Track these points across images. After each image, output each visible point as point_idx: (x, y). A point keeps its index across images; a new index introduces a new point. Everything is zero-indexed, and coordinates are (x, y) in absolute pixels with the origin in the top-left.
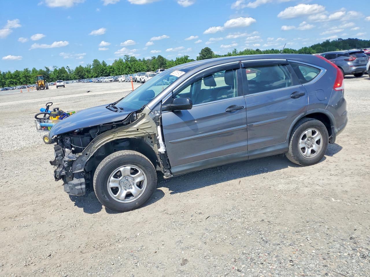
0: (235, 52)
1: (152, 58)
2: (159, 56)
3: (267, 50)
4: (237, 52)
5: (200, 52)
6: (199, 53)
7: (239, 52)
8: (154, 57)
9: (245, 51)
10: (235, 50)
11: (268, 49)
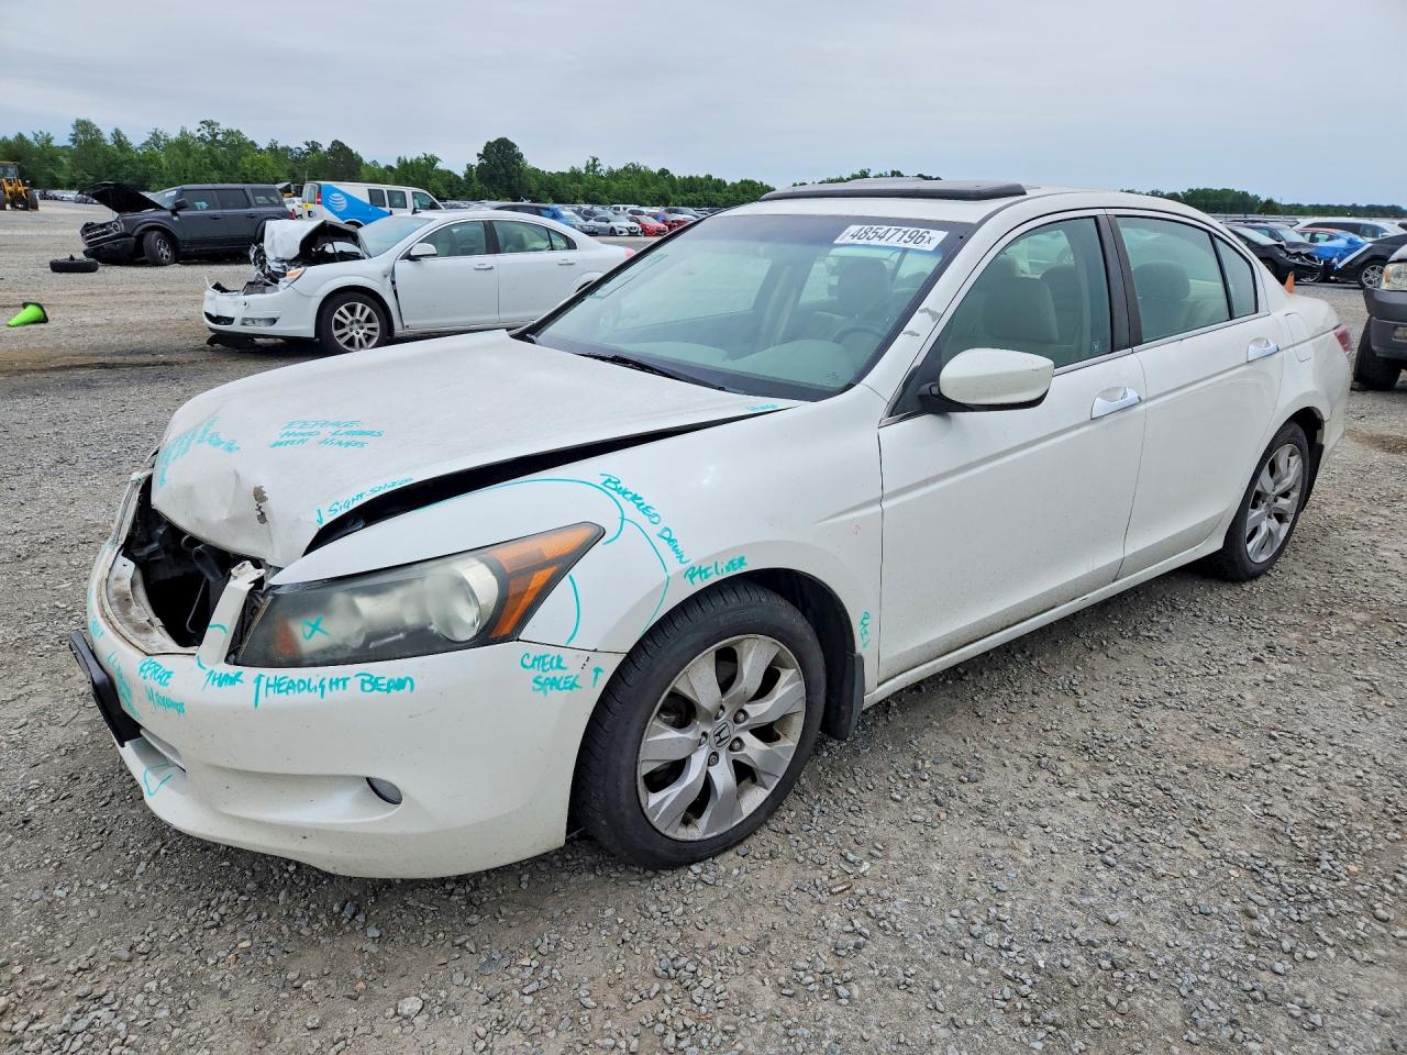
0: (595, 166)
1: (307, 144)
2: (336, 143)
3: (691, 178)
4: (598, 169)
5: (481, 153)
6: (479, 155)
7: (606, 168)
8: (313, 142)
9: (625, 168)
10: (595, 160)
11: (694, 175)
